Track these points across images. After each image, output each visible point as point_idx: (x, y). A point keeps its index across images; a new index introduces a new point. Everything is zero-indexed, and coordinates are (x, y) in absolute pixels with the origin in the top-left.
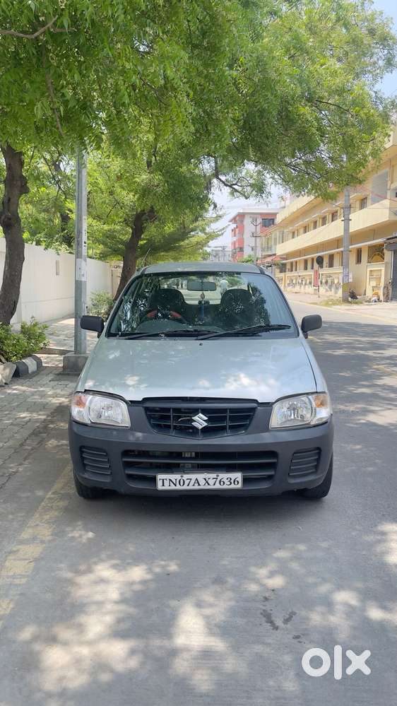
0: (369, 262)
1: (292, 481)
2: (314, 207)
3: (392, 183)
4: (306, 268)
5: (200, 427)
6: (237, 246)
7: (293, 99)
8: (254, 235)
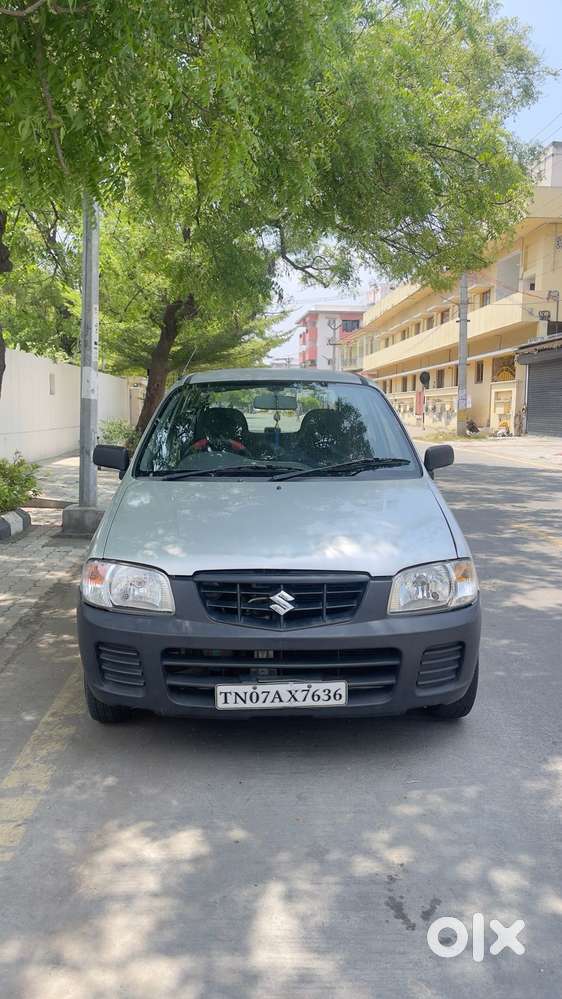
0: (493, 380)
1: (422, 693)
2: (417, 303)
3: (525, 270)
4: (405, 389)
5: (282, 612)
6: (307, 358)
7: (396, 141)
8: (331, 343)
